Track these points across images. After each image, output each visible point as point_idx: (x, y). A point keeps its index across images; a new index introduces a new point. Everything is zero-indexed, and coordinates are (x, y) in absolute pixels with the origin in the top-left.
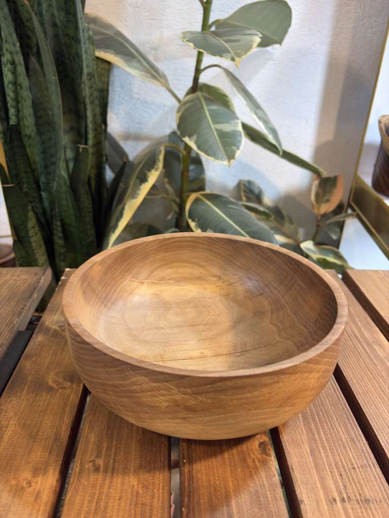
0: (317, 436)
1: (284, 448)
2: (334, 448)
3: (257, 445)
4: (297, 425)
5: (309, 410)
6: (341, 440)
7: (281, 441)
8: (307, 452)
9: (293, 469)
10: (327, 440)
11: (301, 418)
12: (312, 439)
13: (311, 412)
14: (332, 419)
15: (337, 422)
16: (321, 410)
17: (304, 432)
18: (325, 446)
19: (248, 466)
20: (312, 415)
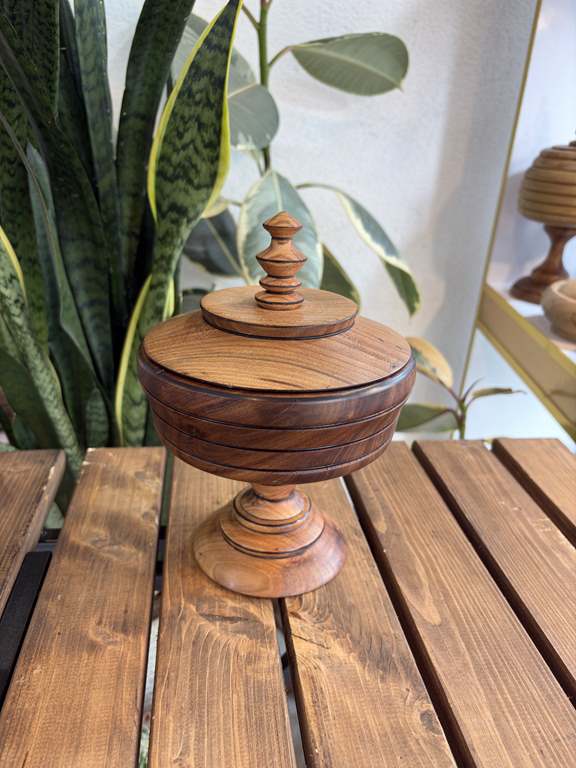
1: (458, 719)
2: (526, 712)
3: (419, 718)
4: (468, 681)
6: (534, 699)
7: (450, 709)
9: (474, 750)
10: (514, 701)
11: (473, 670)
12: (493, 705)
14: (516, 669)
15: (524, 673)
16: (500, 657)
17: (481, 691)
18: (514, 710)
19: (411, 751)
20: (488, 664)
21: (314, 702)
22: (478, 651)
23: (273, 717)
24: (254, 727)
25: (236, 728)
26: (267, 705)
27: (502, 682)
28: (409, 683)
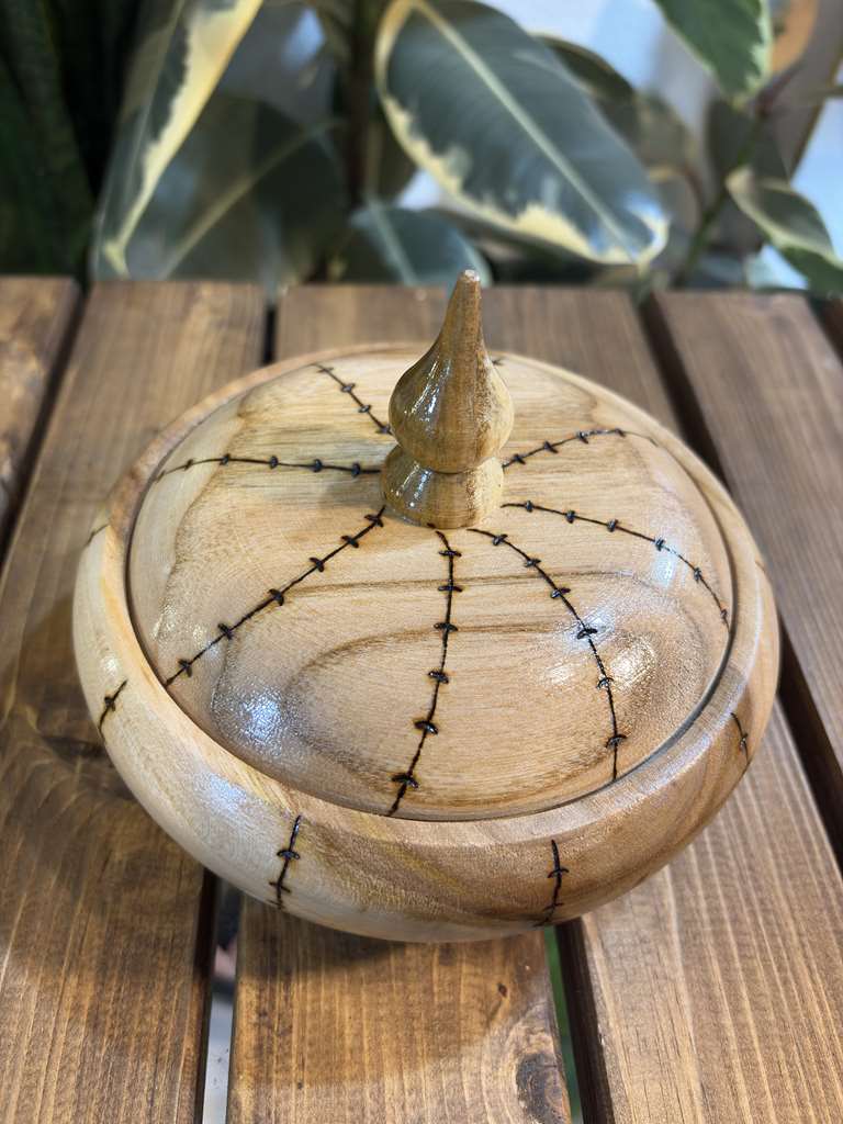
0: (728, 1021)
1: (612, 1083)
2: (785, 1071)
3: (514, 1074)
4: (658, 969)
5: (706, 898)
6: (812, 1033)
7: (601, 1049)
8: (691, 1095)
10: (763, 1037)
11: (676, 937)
12: (710, 1035)
13: (714, 910)
14: (784, 939)
15: (800, 953)
16: (748, 900)
17: (686, 1001)
18: (757, 1065)
20: (716, 921)
21: (261, 1014)
22: (698, 882)
23: (153, 1048)
24: (100, 1073)
25: (55, 1074)
26: (145, 1011)
27: (741, 973)
28: (510, 968)
